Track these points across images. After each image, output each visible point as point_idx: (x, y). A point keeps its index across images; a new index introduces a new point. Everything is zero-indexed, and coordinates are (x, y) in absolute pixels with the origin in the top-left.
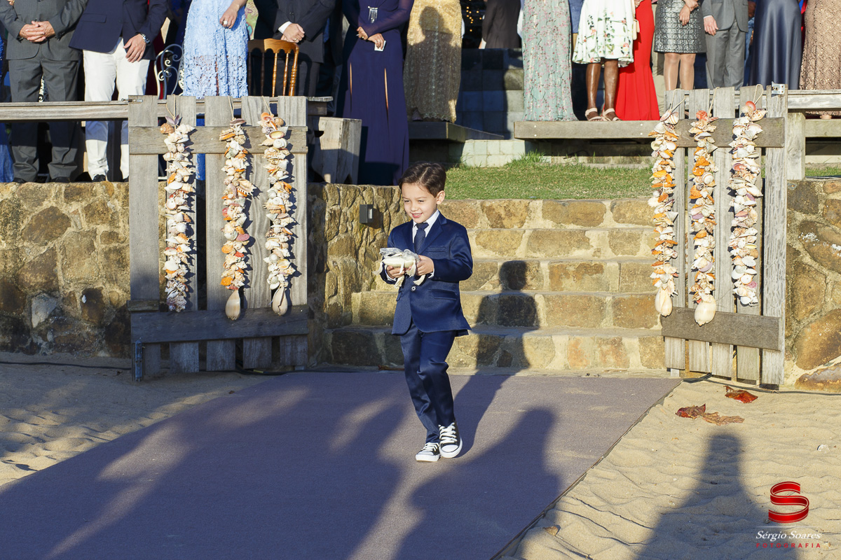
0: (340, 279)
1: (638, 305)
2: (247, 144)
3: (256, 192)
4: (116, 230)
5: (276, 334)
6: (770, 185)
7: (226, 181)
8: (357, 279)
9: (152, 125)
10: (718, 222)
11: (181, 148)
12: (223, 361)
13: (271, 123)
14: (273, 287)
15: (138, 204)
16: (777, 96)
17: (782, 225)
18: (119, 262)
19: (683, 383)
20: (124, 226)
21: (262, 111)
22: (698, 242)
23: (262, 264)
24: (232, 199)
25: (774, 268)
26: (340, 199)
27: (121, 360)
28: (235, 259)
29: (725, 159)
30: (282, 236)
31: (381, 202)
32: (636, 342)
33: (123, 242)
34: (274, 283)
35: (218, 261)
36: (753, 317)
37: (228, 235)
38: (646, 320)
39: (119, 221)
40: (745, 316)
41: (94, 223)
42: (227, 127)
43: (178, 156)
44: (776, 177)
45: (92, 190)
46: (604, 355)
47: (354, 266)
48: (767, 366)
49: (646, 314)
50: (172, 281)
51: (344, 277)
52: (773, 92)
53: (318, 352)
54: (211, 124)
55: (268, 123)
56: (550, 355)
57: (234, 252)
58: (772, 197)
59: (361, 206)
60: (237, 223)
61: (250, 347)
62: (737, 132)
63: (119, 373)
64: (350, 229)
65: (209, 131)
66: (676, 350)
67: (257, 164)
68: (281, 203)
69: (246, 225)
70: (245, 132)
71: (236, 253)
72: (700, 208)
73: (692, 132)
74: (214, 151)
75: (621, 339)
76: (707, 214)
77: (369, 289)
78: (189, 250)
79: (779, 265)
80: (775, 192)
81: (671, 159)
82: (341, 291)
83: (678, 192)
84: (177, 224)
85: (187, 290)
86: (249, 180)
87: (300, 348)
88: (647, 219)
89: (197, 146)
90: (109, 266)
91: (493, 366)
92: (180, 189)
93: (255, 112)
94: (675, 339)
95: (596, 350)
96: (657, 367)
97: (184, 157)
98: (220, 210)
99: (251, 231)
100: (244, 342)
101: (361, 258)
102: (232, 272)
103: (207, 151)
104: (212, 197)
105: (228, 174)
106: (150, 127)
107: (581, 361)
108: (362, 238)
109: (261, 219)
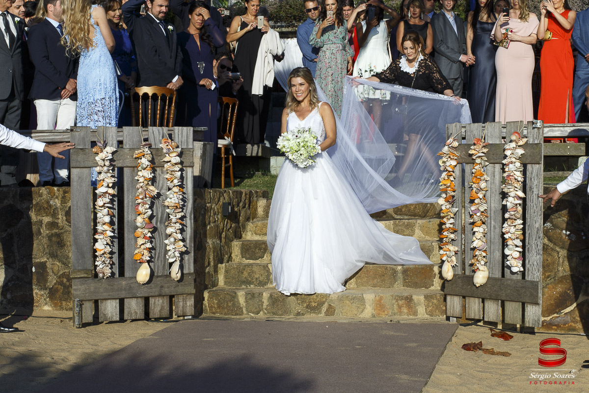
0: (211, 254)
1: (420, 272)
2: (152, 161)
3: (159, 195)
4: (56, 221)
5: (173, 294)
6: (530, 190)
7: (138, 186)
8: (221, 255)
9: (87, 147)
10: (489, 215)
11: (107, 163)
12: (136, 313)
13: (169, 146)
14: (171, 260)
15: (77, 202)
16: (536, 129)
17: (540, 217)
18: (58, 243)
19: (460, 327)
20: (62, 218)
21: (163, 137)
22: (475, 229)
23: (162, 245)
24: (142, 199)
25: (534, 247)
26: (211, 198)
27: (60, 312)
28: (143, 241)
29: (494, 171)
30: (178, 225)
31: (235, 201)
32: (422, 298)
33: (61, 229)
34: (173, 258)
35: (133, 242)
36: (518, 281)
37: (139, 224)
38: (426, 283)
39: (58, 214)
40: (511, 280)
41: (41, 216)
42: (139, 149)
43: (105, 169)
44: (535, 184)
45: (39, 192)
46: (400, 307)
47: (219, 245)
48: (529, 314)
49: (425, 278)
50: (101, 256)
51: (214, 253)
52: (534, 126)
53: (198, 306)
54: (128, 147)
55: (167, 145)
56: (362, 307)
57: (142, 236)
58: (532, 198)
59: (223, 203)
60: (145, 216)
61: (155, 303)
62: (508, 153)
63: (61, 321)
64: (217, 219)
65: (126, 151)
66: (455, 304)
67: (159, 174)
68: (177, 202)
69: (151, 217)
70: (151, 152)
71: (145, 237)
72: (478, 206)
73: (471, 153)
74: (129, 165)
75: (412, 296)
76: (482, 210)
77: (228, 262)
78: (112, 234)
79: (537, 245)
80: (534, 195)
81: (453, 172)
82: (212, 264)
83: (457, 194)
84: (104, 216)
85: (111, 263)
86: (153, 186)
87: (188, 304)
88: (417, 212)
89: (118, 162)
90: (51, 246)
91: (322, 315)
92: (107, 192)
93: (158, 138)
94: (455, 296)
95: (393, 304)
96: (436, 315)
97: (109, 170)
98: (134, 206)
99: (155, 221)
100: (150, 299)
101: (223, 240)
102: (142, 250)
103: (125, 165)
104: (128, 197)
105: (139, 182)
106: (86, 149)
107: (384, 311)
108: (224, 226)
109: (162, 213)
